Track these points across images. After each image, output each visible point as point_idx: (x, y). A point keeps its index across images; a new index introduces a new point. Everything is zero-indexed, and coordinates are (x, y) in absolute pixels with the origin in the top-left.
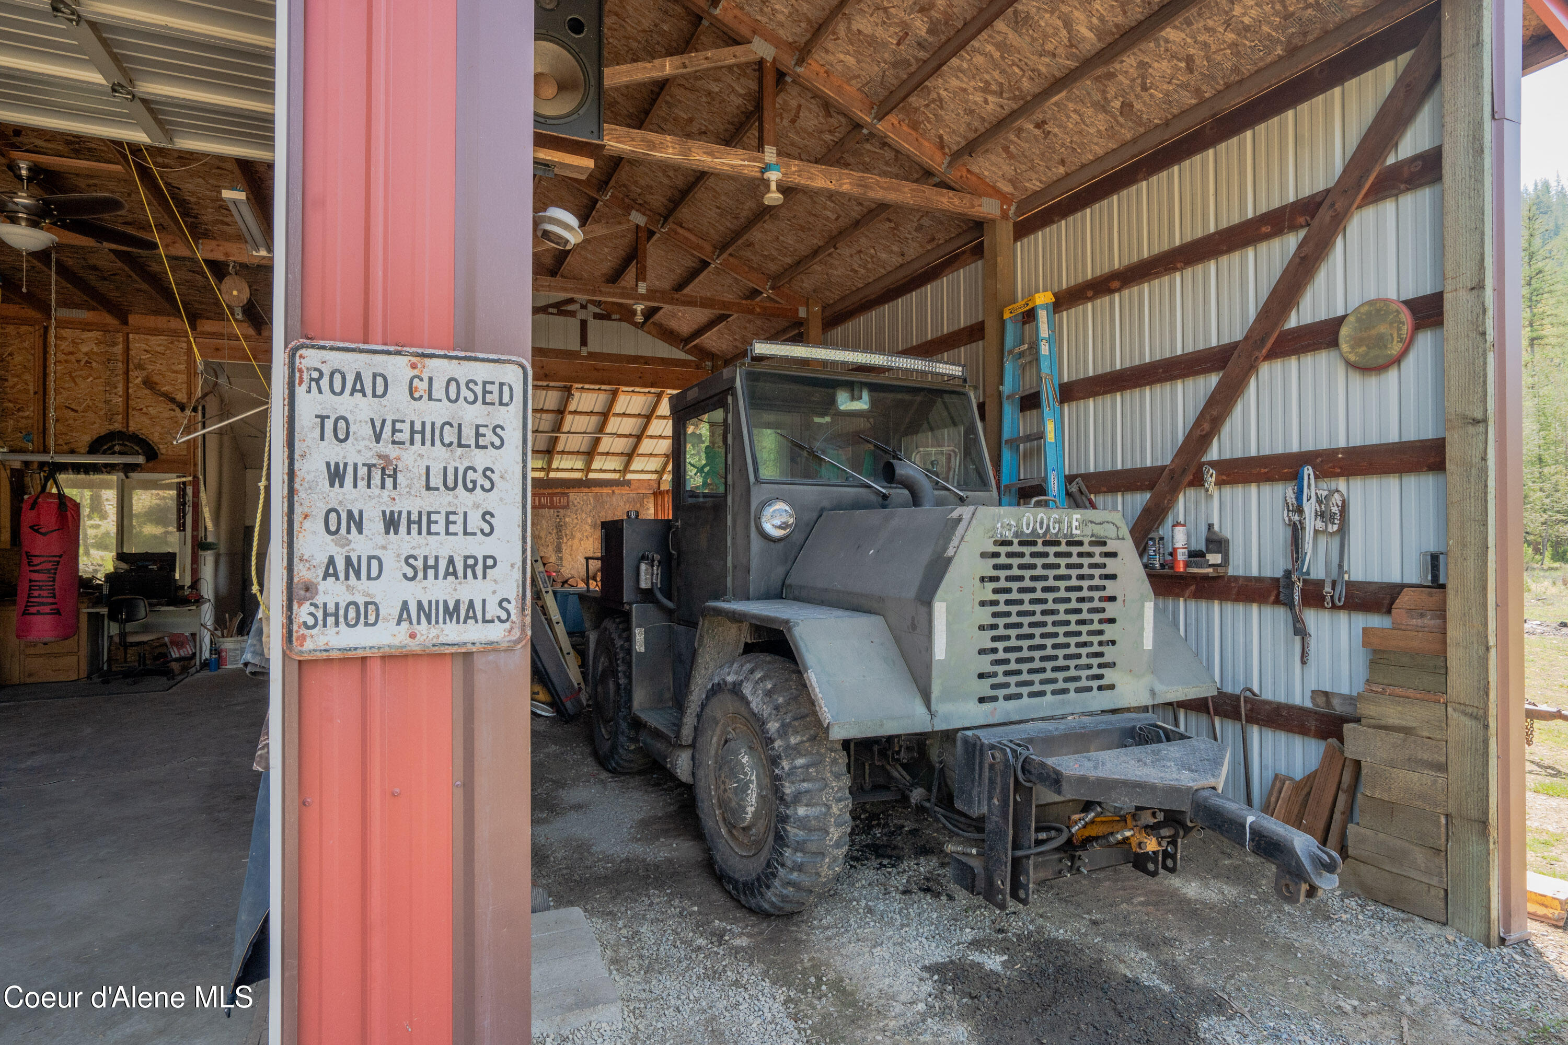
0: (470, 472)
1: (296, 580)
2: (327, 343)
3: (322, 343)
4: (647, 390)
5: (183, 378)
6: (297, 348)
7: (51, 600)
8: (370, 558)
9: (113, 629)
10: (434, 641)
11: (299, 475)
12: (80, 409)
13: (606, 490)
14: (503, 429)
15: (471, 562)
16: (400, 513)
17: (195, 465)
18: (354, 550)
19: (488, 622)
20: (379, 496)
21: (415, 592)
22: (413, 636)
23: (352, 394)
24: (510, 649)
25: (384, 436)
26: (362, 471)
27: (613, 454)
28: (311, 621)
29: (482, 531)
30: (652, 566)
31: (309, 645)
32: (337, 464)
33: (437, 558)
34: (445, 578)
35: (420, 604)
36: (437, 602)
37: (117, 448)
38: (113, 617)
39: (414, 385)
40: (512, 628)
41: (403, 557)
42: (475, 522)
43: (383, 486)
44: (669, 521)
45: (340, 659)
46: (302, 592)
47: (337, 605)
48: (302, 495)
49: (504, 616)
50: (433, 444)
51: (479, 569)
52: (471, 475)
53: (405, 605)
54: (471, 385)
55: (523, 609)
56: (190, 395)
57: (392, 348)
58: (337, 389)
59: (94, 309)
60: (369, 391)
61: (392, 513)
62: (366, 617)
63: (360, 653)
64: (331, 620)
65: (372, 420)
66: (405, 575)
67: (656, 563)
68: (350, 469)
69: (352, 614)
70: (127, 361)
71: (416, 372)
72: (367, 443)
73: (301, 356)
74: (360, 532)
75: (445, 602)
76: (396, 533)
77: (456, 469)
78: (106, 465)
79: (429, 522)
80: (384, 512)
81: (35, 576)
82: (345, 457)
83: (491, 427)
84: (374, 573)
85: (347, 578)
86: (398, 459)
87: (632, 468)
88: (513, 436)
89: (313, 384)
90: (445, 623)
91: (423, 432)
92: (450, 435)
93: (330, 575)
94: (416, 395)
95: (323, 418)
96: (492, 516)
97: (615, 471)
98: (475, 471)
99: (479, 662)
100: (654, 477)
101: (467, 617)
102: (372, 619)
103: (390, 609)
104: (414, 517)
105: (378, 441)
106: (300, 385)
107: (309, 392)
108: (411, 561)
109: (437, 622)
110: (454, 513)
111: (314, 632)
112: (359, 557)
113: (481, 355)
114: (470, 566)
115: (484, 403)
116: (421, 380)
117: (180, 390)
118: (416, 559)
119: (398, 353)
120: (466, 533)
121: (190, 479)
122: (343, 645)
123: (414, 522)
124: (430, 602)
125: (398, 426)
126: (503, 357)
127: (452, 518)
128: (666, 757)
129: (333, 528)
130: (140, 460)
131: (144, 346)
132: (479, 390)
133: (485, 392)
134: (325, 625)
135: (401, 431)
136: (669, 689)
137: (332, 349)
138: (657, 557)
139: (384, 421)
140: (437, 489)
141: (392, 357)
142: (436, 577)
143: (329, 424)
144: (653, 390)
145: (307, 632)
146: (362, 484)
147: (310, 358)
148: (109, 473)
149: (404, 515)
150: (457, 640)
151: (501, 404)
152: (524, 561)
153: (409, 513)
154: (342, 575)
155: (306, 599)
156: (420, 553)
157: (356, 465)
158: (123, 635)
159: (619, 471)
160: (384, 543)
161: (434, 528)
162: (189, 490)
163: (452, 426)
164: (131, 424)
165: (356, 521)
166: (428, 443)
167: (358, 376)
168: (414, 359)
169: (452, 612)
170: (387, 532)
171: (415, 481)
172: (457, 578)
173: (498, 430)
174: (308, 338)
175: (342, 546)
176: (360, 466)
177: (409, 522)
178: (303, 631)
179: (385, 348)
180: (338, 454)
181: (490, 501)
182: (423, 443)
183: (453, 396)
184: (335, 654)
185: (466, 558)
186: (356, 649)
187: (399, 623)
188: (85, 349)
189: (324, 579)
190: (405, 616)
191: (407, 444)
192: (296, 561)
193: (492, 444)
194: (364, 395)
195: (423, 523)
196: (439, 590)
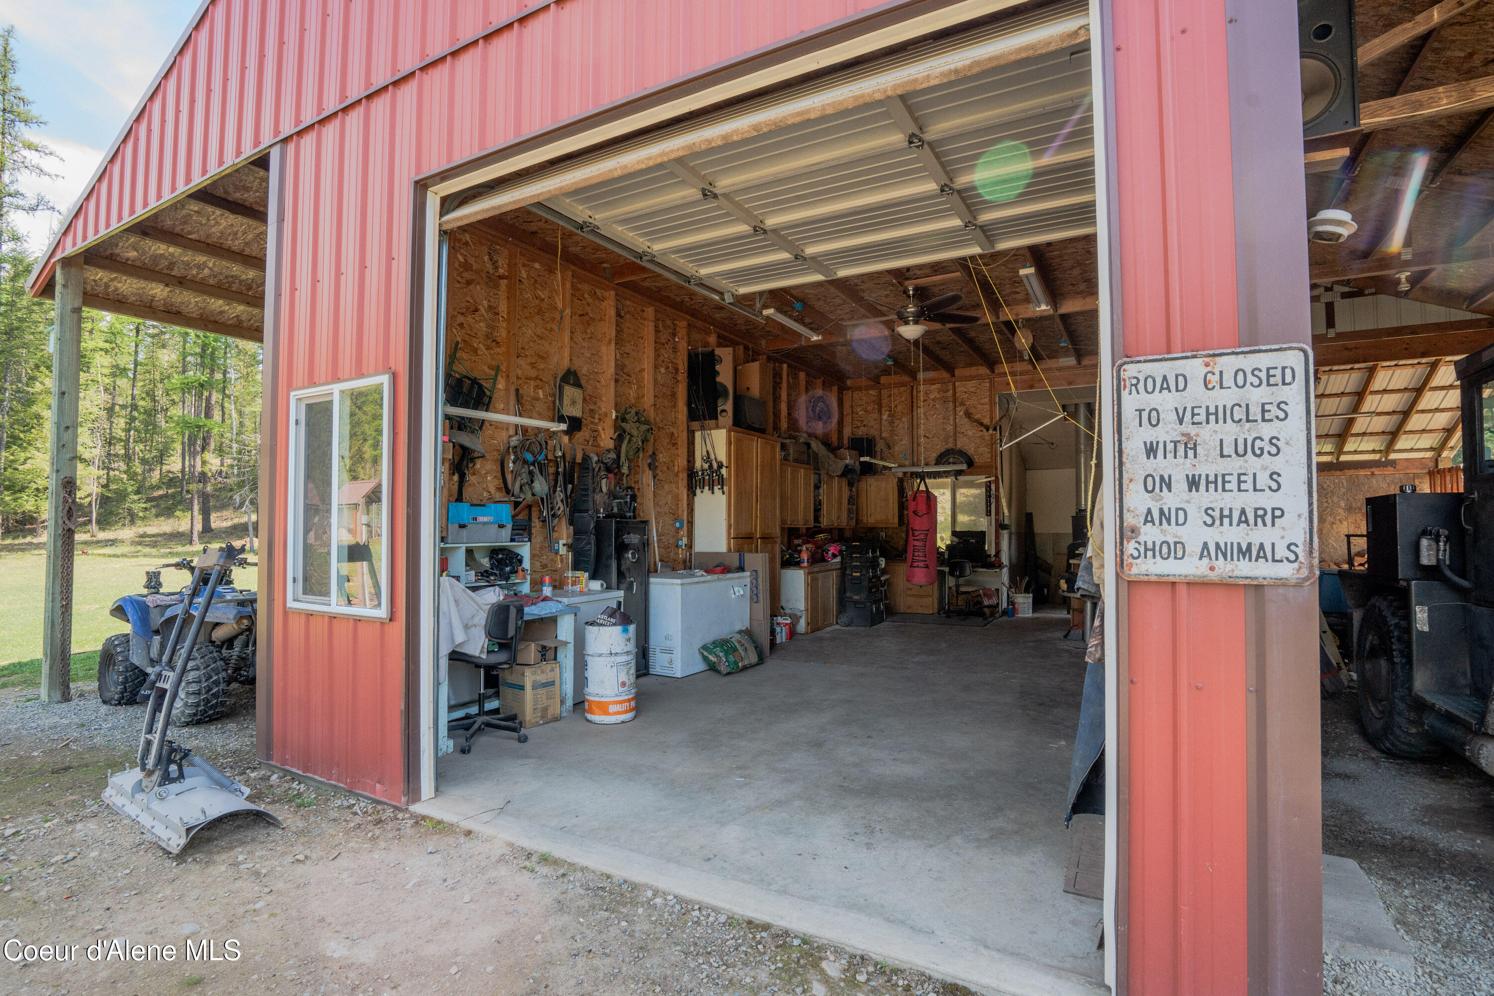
0: (1258, 442)
1: (1125, 525)
2: (1142, 358)
3: (1138, 359)
4: (1415, 361)
5: (987, 407)
6: (1122, 365)
7: (923, 559)
8: (1177, 510)
9: (951, 582)
10: (1230, 574)
11: (1126, 451)
12: (930, 436)
13: (1362, 472)
14: (1286, 404)
15: (1260, 512)
16: (1200, 476)
17: (996, 469)
18: (1165, 504)
19: (1277, 561)
20: (1184, 464)
21: (1213, 536)
22: (1212, 569)
23: (1160, 392)
24: (1298, 585)
25: (1185, 419)
26: (1170, 447)
27: (1371, 434)
28: (1136, 554)
29: (1270, 488)
30: (1438, 542)
31: (1135, 570)
32: (1151, 443)
33: (1231, 509)
34: (1238, 525)
35: (1217, 545)
36: (1232, 544)
37: (951, 460)
38: (951, 573)
39: (1208, 378)
40: (1300, 568)
41: (1203, 509)
42: (1263, 480)
43: (1186, 457)
44: (1459, 494)
45: (1156, 582)
46: (1130, 533)
47: (1154, 543)
48: (1127, 466)
49: (1292, 557)
50: (1225, 422)
51: (1268, 518)
52: (1258, 443)
53: (1205, 546)
54: (1256, 373)
55: (1311, 553)
56: (992, 418)
57: (1189, 354)
58: (1150, 389)
59: (937, 370)
60: (1173, 388)
61: (1194, 476)
62: (1175, 553)
63: (1172, 579)
64: (1150, 554)
65: (1176, 409)
66: (1205, 523)
67: (1442, 539)
68: (1161, 446)
69: (1165, 550)
70: (955, 401)
71: (1209, 369)
72: (1173, 425)
73: (1124, 370)
74: (1170, 491)
75: (1239, 544)
76: (1197, 490)
77: (1245, 440)
78: (945, 472)
79: (1224, 482)
80: (1187, 476)
81: (916, 543)
82: (1157, 437)
83: (1275, 404)
84: (1181, 521)
85: (1161, 524)
86: (1197, 435)
87: (1397, 448)
88: (1296, 409)
89: (1133, 388)
90: (1238, 560)
91: (1216, 414)
92: (1239, 414)
93: (1149, 522)
94: (1210, 386)
95: (1140, 411)
96: (1279, 475)
97: (1374, 451)
98: (1262, 440)
99: (1269, 593)
100: (1429, 454)
101: (1258, 557)
102: (1180, 554)
103: (1194, 548)
104: (1212, 478)
105: (1181, 423)
106: (1124, 389)
107: (1130, 394)
108: (1210, 512)
109: (1232, 559)
110: (1244, 474)
111: (1138, 561)
112: (1169, 509)
113: (1264, 348)
114: (1260, 516)
115: (1269, 385)
116: (1214, 374)
117: (985, 417)
118: (1214, 510)
119: (1194, 357)
120: (1255, 490)
121: (993, 478)
122: (1159, 572)
123: (1212, 482)
124: (1226, 544)
125: (1196, 411)
126: (1285, 346)
127: (1243, 478)
128: (1464, 744)
129: (1150, 488)
130: (964, 467)
131: (965, 390)
132: (1263, 375)
133: (1269, 376)
134: (1146, 557)
135: (1199, 414)
136: (1465, 674)
137: (1145, 361)
138: (1444, 532)
139: (1185, 409)
140: (1230, 456)
141: (1189, 360)
142: (1231, 524)
143: (1145, 415)
144: (1424, 360)
145: (1134, 561)
146: (1170, 456)
147: (1130, 370)
148: (946, 477)
149: (1203, 477)
150: (1250, 574)
151: (1284, 383)
152: (1311, 512)
153: (1207, 476)
154: (1157, 522)
155: (1132, 538)
156: (1217, 506)
157: (1165, 443)
158: (957, 586)
159: (1380, 451)
160: (1187, 498)
161: (1228, 486)
162: (993, 487)
163: (1240, 406)
164: (958, 443)
165: (1167, 483)
166: (1221, 421)
167: (1165, 378)
168: (1207, 360)
169: (1245, 552)
170: (1190, 490)
171: (1211, 451)
172: (1248, 525)
173: (1283, 406)
174: (1128, 357)
175: (1157, 501)
176: (1168, 442)
177: (1208, 483)
178: (1131, 560)
179: (1184, 355)
180: (1152, 435)
181: (1277, 464)
182: (1217, 422)
183: (1240, 383)
184: (1153, 578)
185: (1256, 509)
186: (1168, 576)
187: (1201, 558)
188: (932, 397)
189: (1145, 524)
190: (1205, 553)
191: (1204, 423)
192: (1125, 511)
193: (1277, 417)
194: (1170, 391)
195: (1219, 482)
196: (1233, 534)
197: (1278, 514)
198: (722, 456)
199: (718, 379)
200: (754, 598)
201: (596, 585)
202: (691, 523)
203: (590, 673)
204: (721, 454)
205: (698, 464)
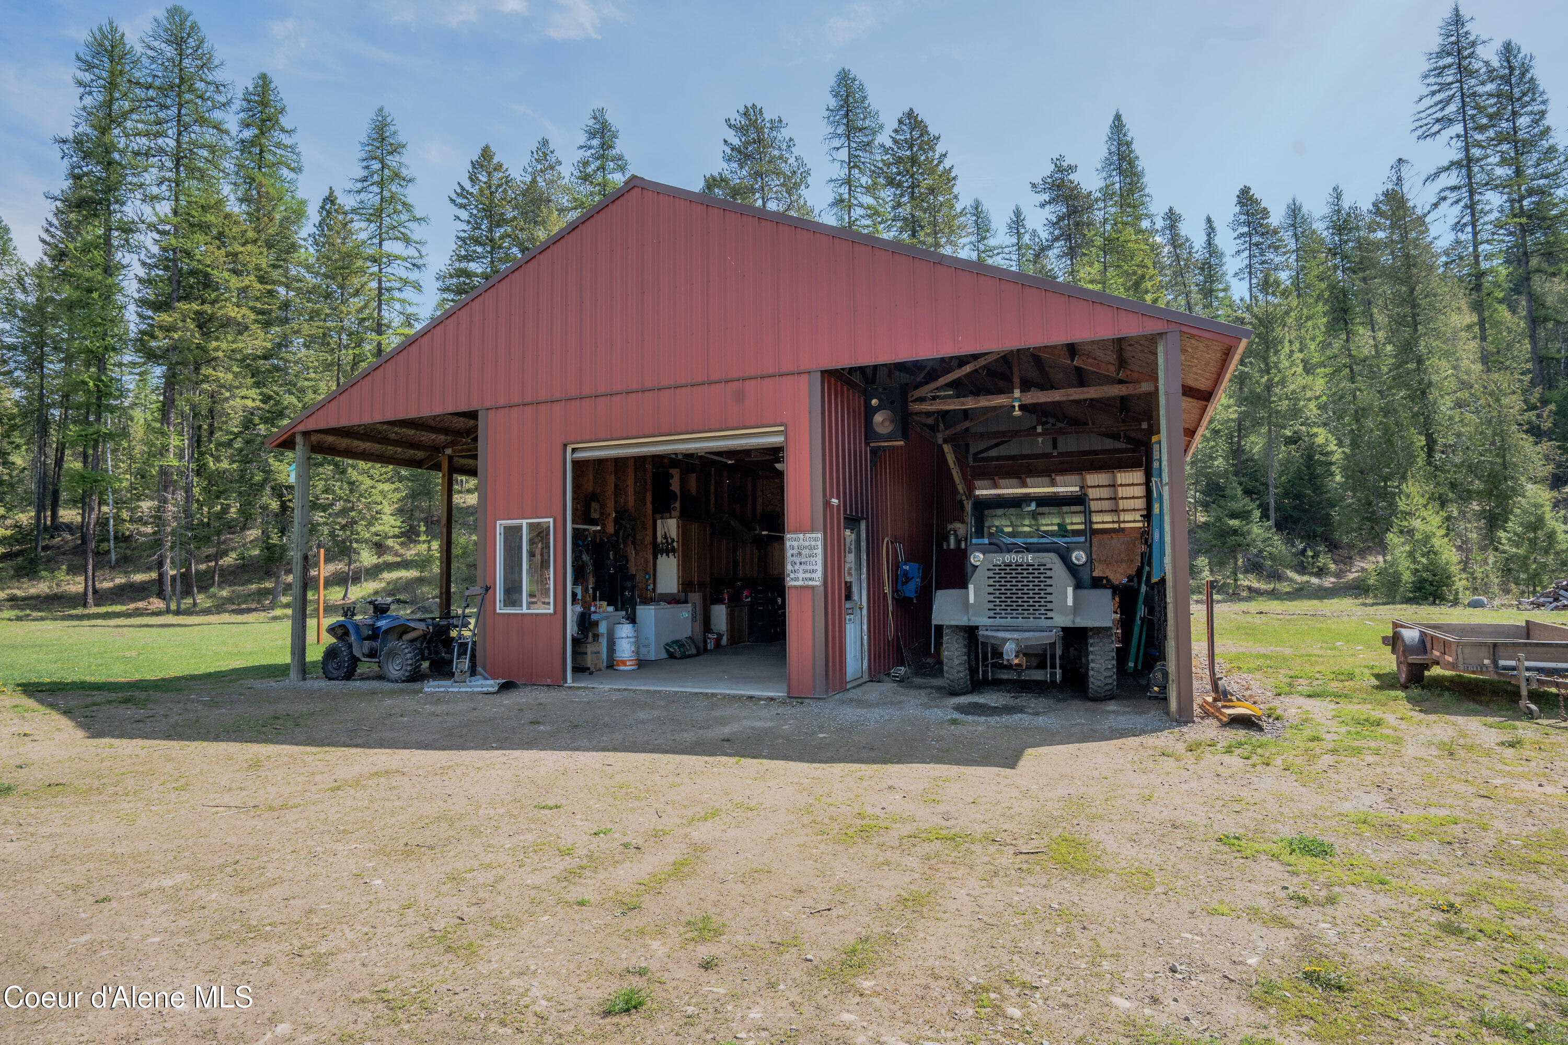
10: (808, 585)
18: (796, 568)
19: (817, 581)
22: (804, 583)
23: (796, 542)
26: (797, 555)
33: (810, 570)
35: (805, 578)
39: (804, 539)
41: (802, 570)
42: (814, 563)
47: (796, 578)
52: (813, 555)
54: (812, 538)
58: (794, 541)
62: (798, 580)
65: (798, 546)
66: (803, 573)
72: (797, 550)
75: (811, 578)
82: (795, 552)
83: (816, 546)
84: (799, 572)
86: (801, 552)
88: (820, 546)
90: (811, 581)
92: (810, 547)
96: (817, 562)
99: (815, 589)
109: (808, 581)
112: (797, 570)
113: (814, 532)
115: (815, 541)
118: (804, 570)
119: (801, 534)
124: (807, 578)
135: (802, 547)
140: (808, 557)
150: (812, 584)
160: (799, 567)
165: (796, 563)
166: (806, 549)
167: (797, 538)
168: (804, 534)
171: (804, 556)
172: (812, 573)
177: (803, 563)
183: (810, 540)
184: (797, 586)
190: (803, 580)
194: (798, 542)
195: (805, 563)
196: (808, 575)
197: (814, 571)
198: (674, 536)
199: (672, 488)
200: (694, 619)
201: (611, 609)
202: (655, 575)
203: (617, 647)
204: (673, 534)
205: (659, 540)
